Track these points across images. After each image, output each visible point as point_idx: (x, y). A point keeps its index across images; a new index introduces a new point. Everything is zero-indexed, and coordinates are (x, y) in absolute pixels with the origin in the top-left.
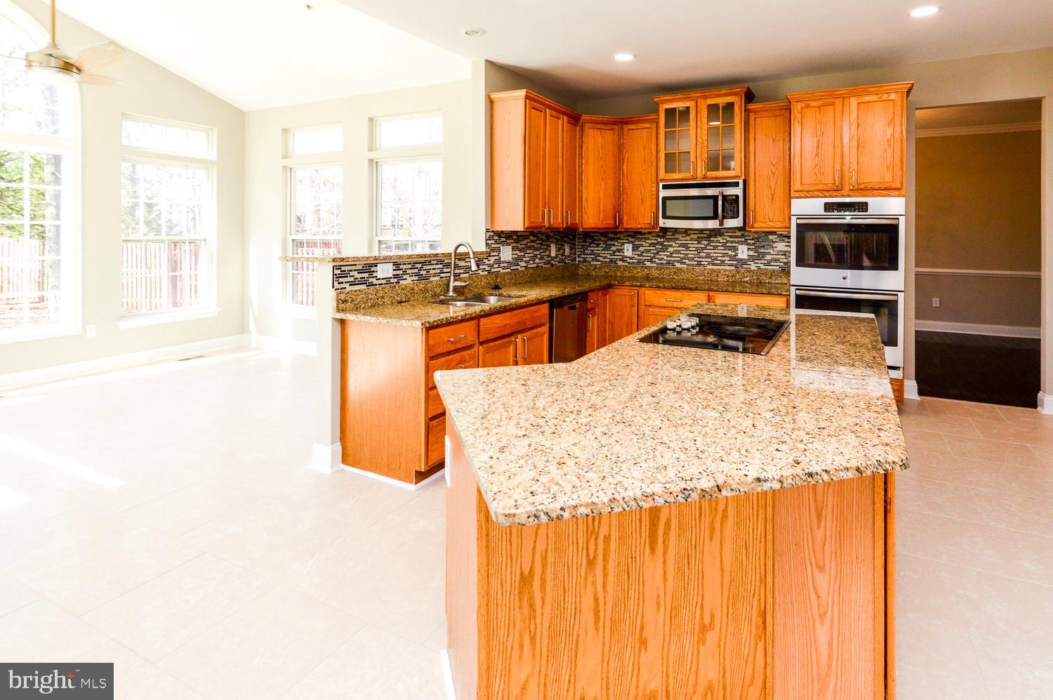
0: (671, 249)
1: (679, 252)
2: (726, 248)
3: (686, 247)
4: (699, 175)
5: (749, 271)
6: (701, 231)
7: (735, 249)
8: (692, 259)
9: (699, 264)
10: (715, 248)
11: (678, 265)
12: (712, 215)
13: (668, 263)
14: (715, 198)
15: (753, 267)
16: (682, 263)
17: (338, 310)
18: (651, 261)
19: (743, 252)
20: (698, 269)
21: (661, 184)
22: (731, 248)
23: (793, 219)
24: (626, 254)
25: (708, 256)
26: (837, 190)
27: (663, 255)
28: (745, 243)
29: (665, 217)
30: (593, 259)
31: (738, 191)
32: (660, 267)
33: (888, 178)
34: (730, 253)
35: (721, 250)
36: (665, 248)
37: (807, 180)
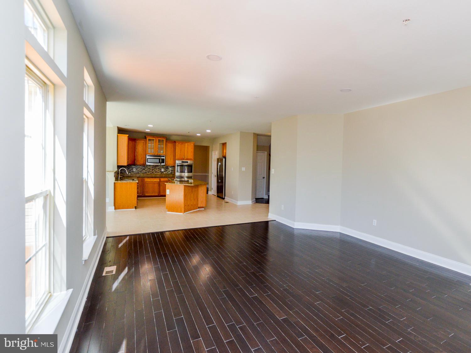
0: (146, 170)
1: (148, 170)
2: (159, 169)
3: (150, 169)
4: (156, 154)
5: (164, 174)
6: (153, 165)
7: (161, 169)
8: (151, 172)
9: (153, 173)
10: (157, 169)
11: (148, 173)
12: (158, 162)
13: (145, 172)
14: (160, 159)
15: (165, 173)
16: (149, 172)
17: (116, 181)
18: (141, 172)
19: (163, 170)
20: (152, 174)
21: (147, 155)
22: (160, 169)
23: (176, 164)
24: (134, 171)
25: (155, 171)
26: (183, 159)
27: (144, 171)
28: (163, 168)
29: (148, 162)
30: (124, 172)
31: (164, 158)
32: (143, 173)
33: (191, 158)
34: (160, 170)
35: (158, 170)
36: (144, 169)
37: (178, 157)
